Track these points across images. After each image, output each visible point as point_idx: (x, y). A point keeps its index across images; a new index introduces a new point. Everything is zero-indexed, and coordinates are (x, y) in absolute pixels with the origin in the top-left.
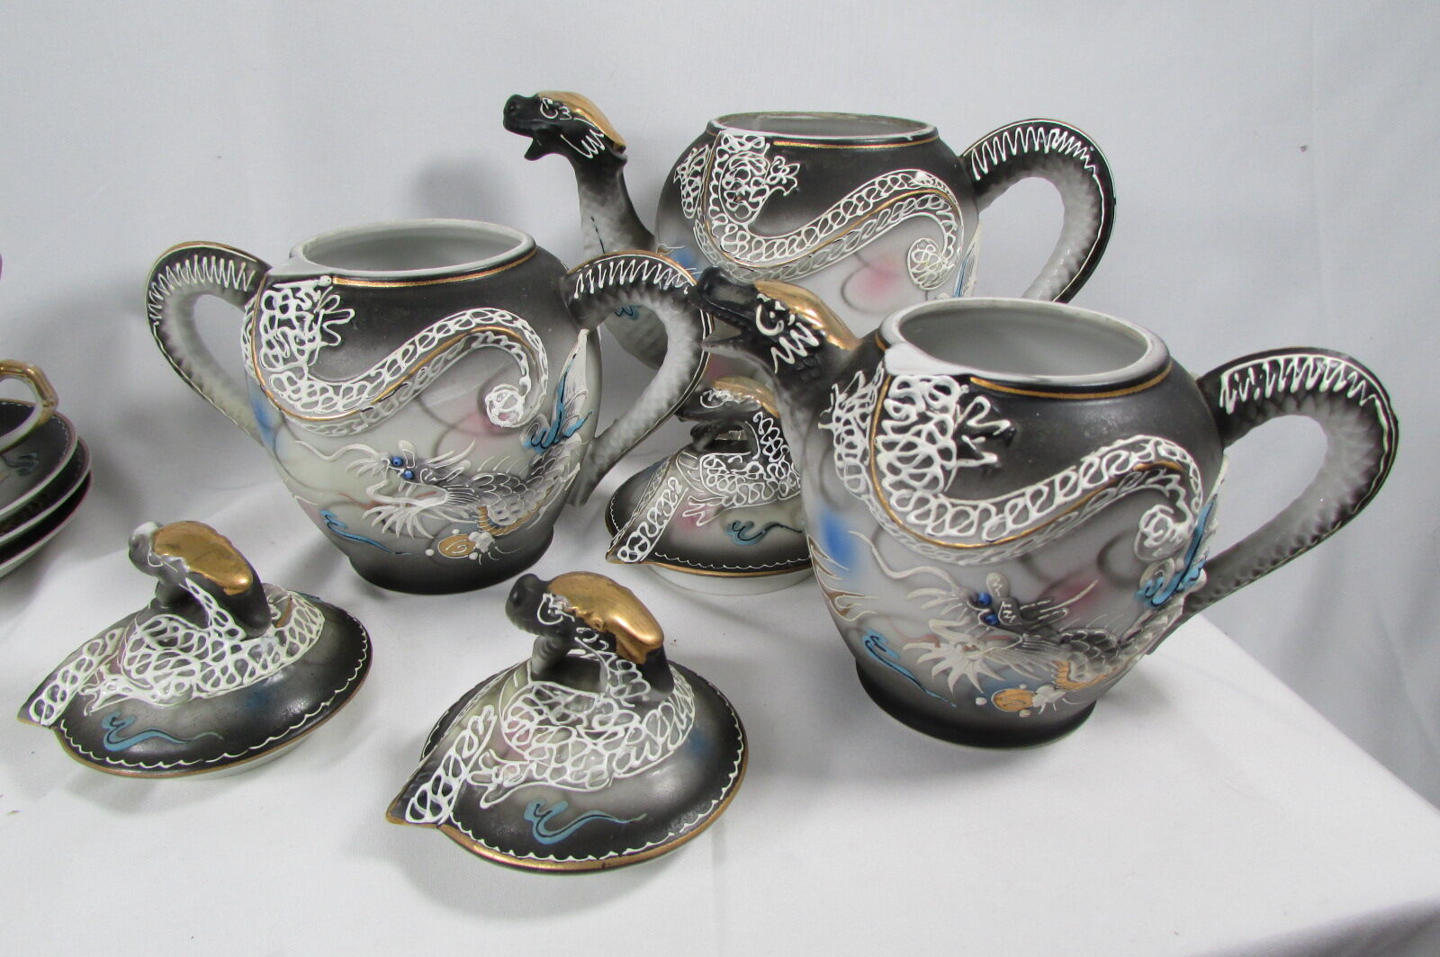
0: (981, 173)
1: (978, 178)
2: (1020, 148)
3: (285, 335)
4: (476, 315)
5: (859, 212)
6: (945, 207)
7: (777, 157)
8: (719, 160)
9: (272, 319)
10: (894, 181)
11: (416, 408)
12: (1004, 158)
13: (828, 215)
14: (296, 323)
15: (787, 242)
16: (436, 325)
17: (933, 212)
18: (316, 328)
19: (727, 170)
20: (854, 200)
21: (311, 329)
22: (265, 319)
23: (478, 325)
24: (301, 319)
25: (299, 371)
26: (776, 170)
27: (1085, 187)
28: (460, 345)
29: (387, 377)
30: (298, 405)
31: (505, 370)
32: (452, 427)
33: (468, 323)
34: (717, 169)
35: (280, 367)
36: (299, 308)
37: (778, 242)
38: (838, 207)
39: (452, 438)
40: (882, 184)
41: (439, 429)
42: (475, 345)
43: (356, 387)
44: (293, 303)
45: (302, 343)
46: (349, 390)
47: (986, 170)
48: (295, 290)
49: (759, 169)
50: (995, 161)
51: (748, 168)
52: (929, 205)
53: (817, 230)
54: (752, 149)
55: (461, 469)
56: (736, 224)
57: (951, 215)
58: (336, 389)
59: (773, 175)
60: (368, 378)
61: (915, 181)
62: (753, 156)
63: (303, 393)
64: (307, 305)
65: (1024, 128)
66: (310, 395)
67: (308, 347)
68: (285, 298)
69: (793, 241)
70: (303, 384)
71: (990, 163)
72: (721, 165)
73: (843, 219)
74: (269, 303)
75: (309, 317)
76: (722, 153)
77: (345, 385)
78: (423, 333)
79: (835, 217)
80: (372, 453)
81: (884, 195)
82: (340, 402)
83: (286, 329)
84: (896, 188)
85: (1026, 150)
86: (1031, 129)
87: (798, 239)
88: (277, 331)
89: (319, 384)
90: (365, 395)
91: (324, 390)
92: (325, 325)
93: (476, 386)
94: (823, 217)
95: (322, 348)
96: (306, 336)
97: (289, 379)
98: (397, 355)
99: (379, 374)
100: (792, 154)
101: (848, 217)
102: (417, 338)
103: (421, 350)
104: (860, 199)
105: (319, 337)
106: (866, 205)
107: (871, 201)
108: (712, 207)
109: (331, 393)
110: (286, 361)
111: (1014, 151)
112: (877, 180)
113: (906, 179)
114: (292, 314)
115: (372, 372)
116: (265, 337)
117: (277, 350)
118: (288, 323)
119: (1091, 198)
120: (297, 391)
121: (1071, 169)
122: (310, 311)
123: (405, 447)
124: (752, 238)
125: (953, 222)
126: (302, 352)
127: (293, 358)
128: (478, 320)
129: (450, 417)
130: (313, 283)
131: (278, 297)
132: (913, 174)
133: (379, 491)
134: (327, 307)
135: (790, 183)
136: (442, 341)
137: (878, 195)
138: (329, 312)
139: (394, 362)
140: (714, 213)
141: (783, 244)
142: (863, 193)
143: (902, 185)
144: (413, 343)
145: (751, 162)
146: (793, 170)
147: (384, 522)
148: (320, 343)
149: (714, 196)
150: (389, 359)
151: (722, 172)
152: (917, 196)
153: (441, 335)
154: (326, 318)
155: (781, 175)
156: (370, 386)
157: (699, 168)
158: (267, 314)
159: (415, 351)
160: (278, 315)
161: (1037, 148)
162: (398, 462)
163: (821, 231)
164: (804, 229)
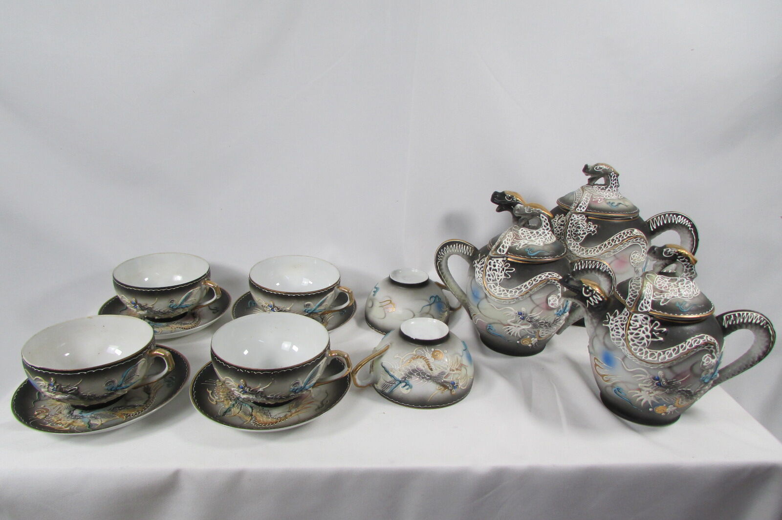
0: (653, 228)
1: (652, 230)
2: (667, 221)
3: (494, 273)
4: (549, 274)
5: (617, 243)
6: (643, 241)
7: (590, 222)
8: (570, 222)
9: (490, 269)
10: (628, 233)
11: (529, 299)
12: (662, 224)
13: (606, 242)
14: (498, 271)
15: (593, 250)
16: (538, 276)
17: (639, 243)
18: (503, 272)
19: (573, 226)
20: (615, 238)
21: (501, 272)
22: (488, 268)
23: (551, 277)
24: (499, 269)
25: (496, 284)
26: (590, 227)
27: (689, 235)
28: (545, 283)
29: (524, 289)
30: (496, 294)
31: (554, 291)
32: (538, 306)
33: (547, 276)
34: (570, 225)
35: (491, 282)
36: (499, 266)
37: (590, 250)
38: (610, 240)
39: (537, 309)
40: (624, 233)
41: (534, 306)
42: (549, 283)
43: (514, 291)
44: (497, 265)
45: (498, 276)
46: (511, 292)
47: (655, 228)
48: (497, 261)
49: (584, 226)
50: (659, 225)
51: (581, 226)
52: (638, 241)
53: (603, 247)
54: (581, 219)
55: (537, 318)
56: (575, 242)
57: (645, 244)
58: (508, 291)
59: (588, 228)
60: (517, 289)
61: (634, 233)
62: (582, 222)
63: (498, 290)
64: (501, 265)
65: (669, 214)
66: (500, 291)
67: (500, 277)
68: (494, 263)
69: (595, 250)
70: (497, 288)
71: (657, 225)
72: (571, 224)
73: (612, 244)
74: (490, 264)
75: (501, 269)
76: (572, 220)
77: (510, 290)
78: (535, 278)
79: (609, 243)
80: (513, 310)
81: (625, 237)
82: (509, 295)
83: (495, 272)
84: (628, 235)
85: (669, 222)
86: (671, 215)
87: (596, 250)
88: (492, 272)
89: (502, 289)
90: (517, 293)
91: (504, 291)
92: (506, 272)
93: (547, 295)
94: (605, 243)
95: (504, 279)
96: (500, 274)
97: (493, 286)
98: (527, 283)
99: (521, 288)
100: (594, 222)
101: (613, 244)
102: (533, 279)
103: (534, 283)
104: (617, 238)
105: (503, 275)
106: (619, 240)
107: (621, 239)
108: (567, 237)
109: (506, 291)
110: (493, 281)
111: (665, 222)
112: (622, 232)
113: (631, 232)
114: (497, 268)
115: (519, 287)
116: (487, 273)
117: (491, 277)
118: (496, 270)
119: (691, 239)
120: (496, 290)
121: (684, 229)
122: (501, 267)
123: (523, 310)
124: (580, 248)
125: (645, 246)
126: (498, 279)
127: (496, 280)
128: (550, 276)
129: (538, 302)
130: (502, 259)
131: (492, 262)
132: (633, 230)
133: (511, 322)
134: (506, 266)
135: (594, 231)
136: (540, 281)
137: (623, 237)
138: (507, 268)
139: (526, 285)
140: (568, 239)
141: (591, 251)
142: (618, 236)
143: (630, 234)
144: (532, 280)
145: (582, 224)
146: (595, 227)
147: (509, 331)
148: (503, 277)
149: (568, 233)
150: (524, 284)
151: (571, 226)
152: (635, 238)
153: (540, 279)
154: (506, 270)
155: (591, 228)
156: (518, 291)
157: (563, 223)
158: (489, 267)
159: (532, 283)
160: (493, 267)
161: (673, 222)
162: (520, 314)
163: (604, 247)
164: (598, 246)
